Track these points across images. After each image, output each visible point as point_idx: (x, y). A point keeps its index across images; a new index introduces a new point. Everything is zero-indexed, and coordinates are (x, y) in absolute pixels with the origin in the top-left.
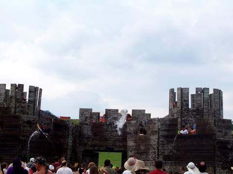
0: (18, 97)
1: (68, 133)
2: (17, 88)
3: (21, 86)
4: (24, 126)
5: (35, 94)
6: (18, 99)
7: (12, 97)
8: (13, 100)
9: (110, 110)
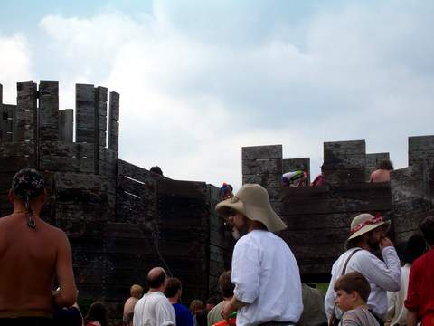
0: (44, 123)
1: (208, 221)
2: (37, 95)
3: (50, 88)
4: (65, 209)
5: (97, 108)
6: (43, 128)
7: (23, 124)
8: (27, 134)
9: (337, 145)
